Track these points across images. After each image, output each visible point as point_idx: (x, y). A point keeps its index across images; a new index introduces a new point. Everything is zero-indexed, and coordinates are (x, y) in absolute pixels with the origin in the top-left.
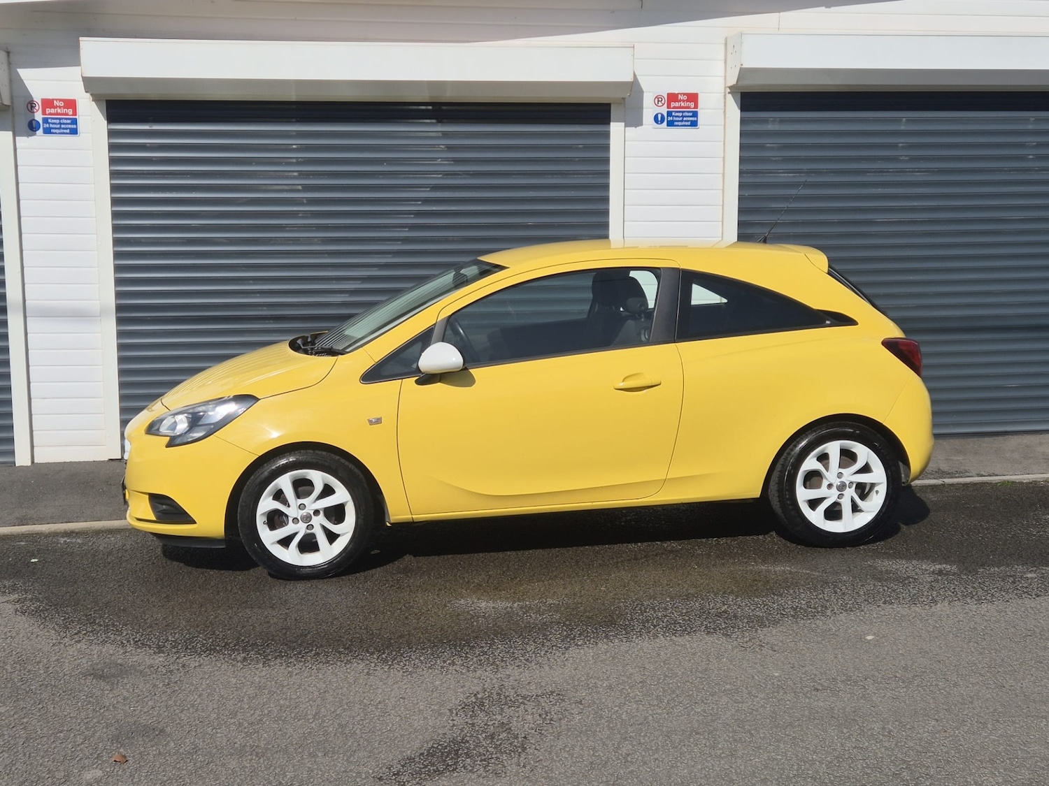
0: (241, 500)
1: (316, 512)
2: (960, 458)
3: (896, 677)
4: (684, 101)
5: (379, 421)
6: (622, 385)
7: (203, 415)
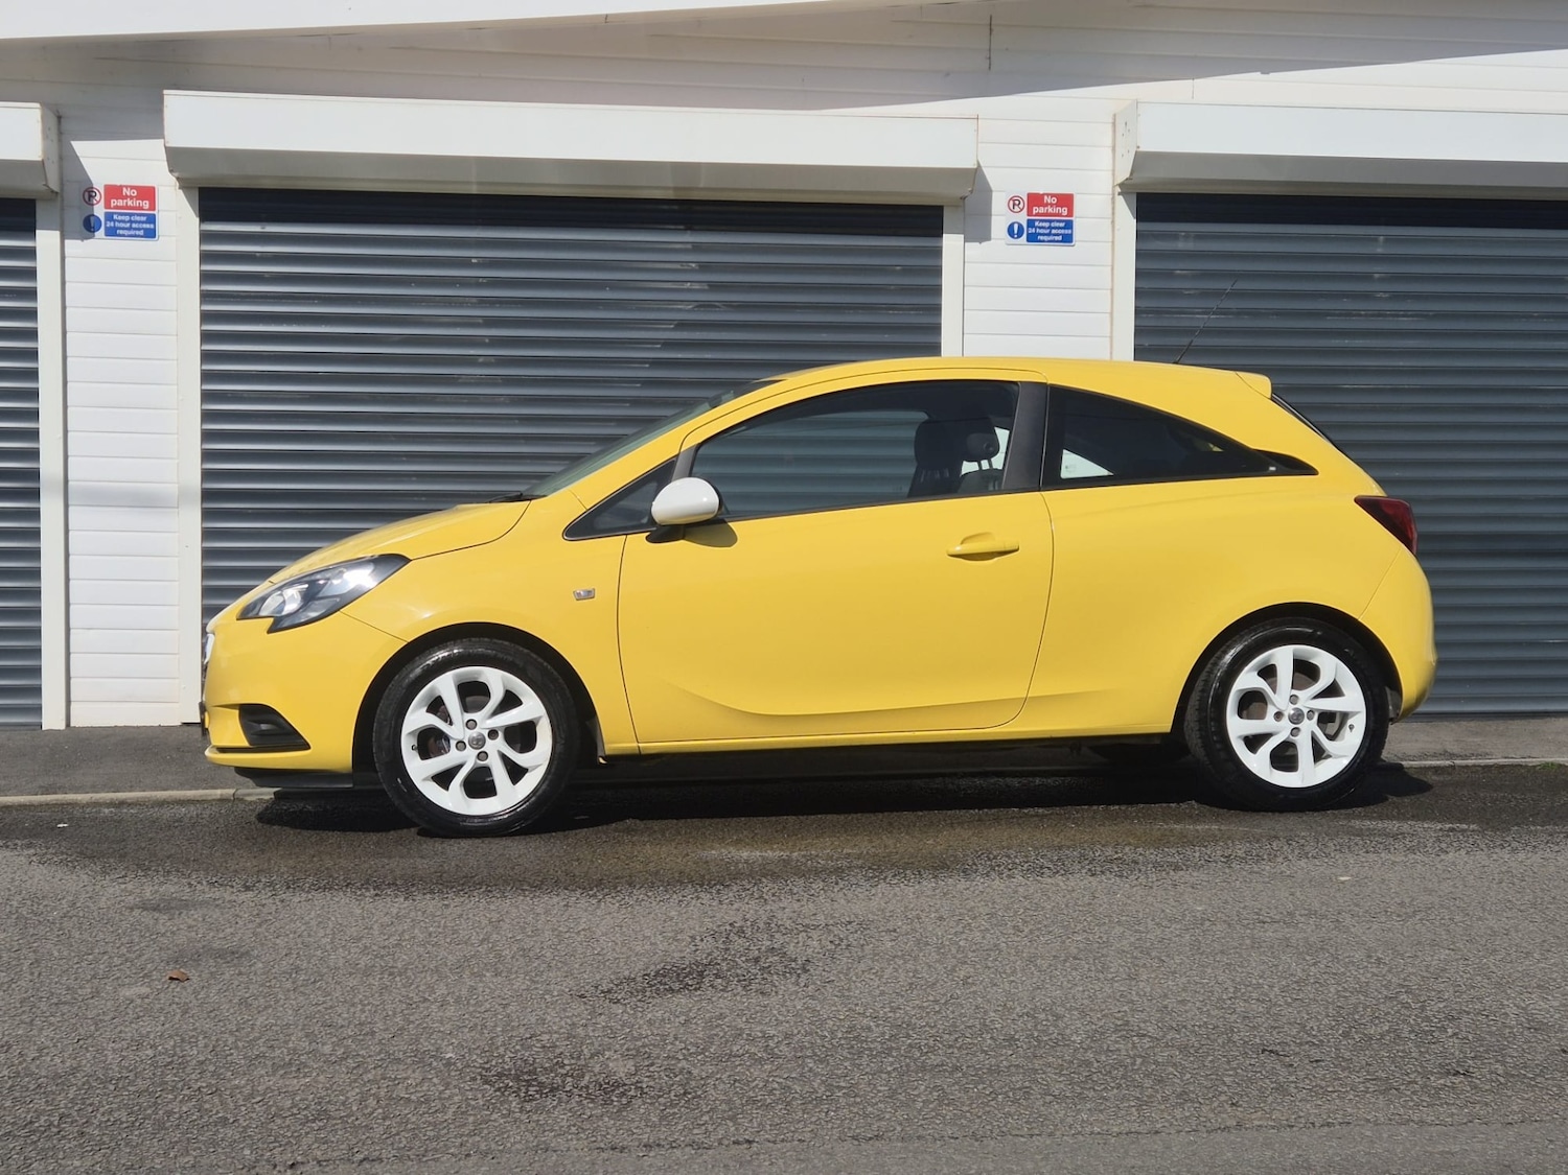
0: (378, 712)
1: (493, 733)
2: (1478, 740)
3: (1387, 912)
4: (1052, 205)
5: (590, 594)
6: (958, 549)
7: (325, 584)
